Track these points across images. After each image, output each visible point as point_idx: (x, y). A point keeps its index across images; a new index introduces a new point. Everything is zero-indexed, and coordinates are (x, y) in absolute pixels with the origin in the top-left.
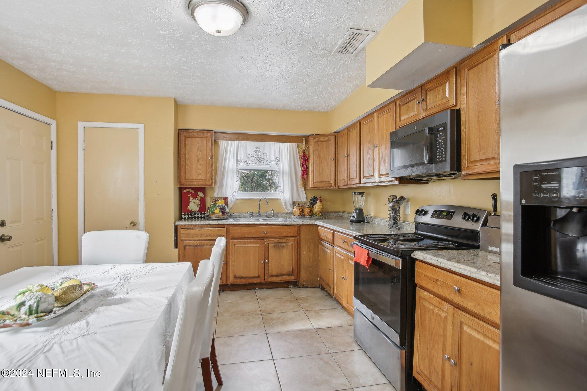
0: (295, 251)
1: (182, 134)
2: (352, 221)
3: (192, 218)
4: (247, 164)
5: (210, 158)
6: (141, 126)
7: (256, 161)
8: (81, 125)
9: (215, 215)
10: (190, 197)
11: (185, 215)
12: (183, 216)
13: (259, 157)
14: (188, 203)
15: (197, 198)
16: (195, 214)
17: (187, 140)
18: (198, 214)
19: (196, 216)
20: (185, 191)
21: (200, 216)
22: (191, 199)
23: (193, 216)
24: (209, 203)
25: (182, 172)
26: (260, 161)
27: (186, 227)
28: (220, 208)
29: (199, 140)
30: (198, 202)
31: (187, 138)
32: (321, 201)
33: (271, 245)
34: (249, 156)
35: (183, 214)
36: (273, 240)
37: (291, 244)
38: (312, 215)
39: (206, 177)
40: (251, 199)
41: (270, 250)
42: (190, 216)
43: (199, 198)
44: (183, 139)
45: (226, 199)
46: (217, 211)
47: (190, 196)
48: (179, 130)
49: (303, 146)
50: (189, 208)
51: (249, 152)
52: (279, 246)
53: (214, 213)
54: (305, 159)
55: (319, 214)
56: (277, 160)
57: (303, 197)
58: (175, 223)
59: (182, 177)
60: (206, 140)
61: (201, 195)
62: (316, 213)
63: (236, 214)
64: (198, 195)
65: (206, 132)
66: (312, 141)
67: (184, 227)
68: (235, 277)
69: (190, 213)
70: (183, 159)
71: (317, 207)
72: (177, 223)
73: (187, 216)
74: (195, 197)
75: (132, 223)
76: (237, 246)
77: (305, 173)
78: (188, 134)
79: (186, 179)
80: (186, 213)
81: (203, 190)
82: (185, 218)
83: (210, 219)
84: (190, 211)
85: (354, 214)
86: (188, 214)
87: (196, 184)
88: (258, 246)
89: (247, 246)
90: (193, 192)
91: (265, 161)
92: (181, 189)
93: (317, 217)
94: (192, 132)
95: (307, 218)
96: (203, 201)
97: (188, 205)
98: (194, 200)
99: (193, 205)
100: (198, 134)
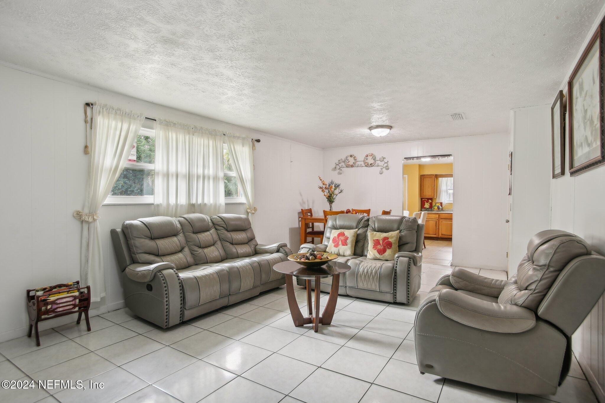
1: (422, 177)
5: (433, 186)
6: (406, 176)
10: (425, 202)
11: (423, 209)
12: (422, 210)
14: (425, 204)
18: (429, 209)
19: (428, 210)
20: (423, 200)
21: (429, 210)
23: (426, 209)
24: (434, 204)
25: (422, 192)
29: (429, 179)
30: (429, 204)
39: (432, 194)
42: (425, 210)
44: (423, 179)
45: (441, 203)
46: (436, 208)
48: (421, 175)
50: (425, 206)
59: (422, 194)
60: (433, 179)
61: (430, 201)
63: (446, 210)
65: (432, 175)
68: (442, 235)
70: (422, 186)
72: (419, 212)
73: (424, 210)
74: (427, 202)
76: (443, 222)
78: (425, 177)
79: (424, 195)
81: (431, 199)
83: (432, 211)
84: (425, 208)
86: (424, 209)
87: (428, 197)
90: (427, 200)
92: (421, 199)
96: (431, 204)
99: (427, 205)
100: (429, 176)
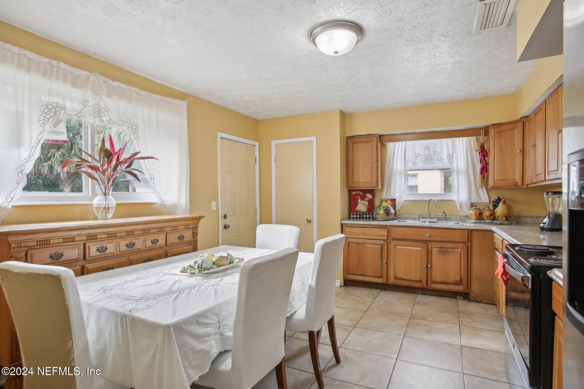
0: (464, 259)
1: (350, 141)
2: (543, 229)
3: (360, 218)
4: (416, 165)
5: (375, 161)
6: (314, 138)
7: (426, 160)
8: (274, 143)
9: (379, 216)
10: (358, 199)
11: (353, 215)
12: (352, 216)
13: (429, 156)
14: (356, 204)
15: (365, 200)
16: (363, 214)
17: (354, 145)
18: (366, 215)
19: (365, 216)
20: (353, 193)
21: (368, 216)
22: (359, 201)
23: (361, 216)
24: (377, 203)
25: (351, 175)
26: (430, 160)
27: (351, 226)
28: (384, 210)
29: (365, 145)
30: (366, 203)
31: (354, 144)
32: (504, 203)
33: (434, 250)
34: (418, 156)
35: (352, 214)
36: (437, 244)
37: (459, 250)
38: (494, 219)
39: (372, 179)
40: (421, 201)
41: (433, 254)
42: (358, 216)
43: (368, 199)
44: (351, 145)
45: (393, 201)
46: (382, 212)
47: (359, 197)
48: (347, 137)
49: (481, 138)
50: (357, 208)
51: (417, 152)
52: (443, 251)
53: (379, 213)
54: (484, 153)
55: (502, 219)
56: (451, 158)
57: (484, 198)
58: (341, 222)
59: (350, 181)
60: (371, 144)
61: (369, 196)
62: (498, 217)
63: (405, 216)
64: (366, 197)
65: (371, 136)
66: (492, 131)
67: (348, 226)
68: (396, 278)
69: (358, 214)
70: (350, 164)
71: (500, 210)
72: (343, 222)
73: (355, 216)
74: (363, 198)
75: (307, 220)
76: (398, 247)
77: (484, 170)
78: (356, 140)
79: (353, 182)
80: (355, 214)
81: (372, 192)
82: (353, 218)
83: (374, 219)
84: (358, 211)
85: (546, 220)
86: (356, 215)
87: (362, 186)
88: (420, 249)
89: (408, 248)
90: (362, 194)
91: (436, 159)
92: (350, 191)
93: (499, 222)
94: (358, 138)
95: (486, 222)
96: (371, 202)
97: (357, 205)
98: (363, 202)
99: (362, 206)
100: (364, 139)
